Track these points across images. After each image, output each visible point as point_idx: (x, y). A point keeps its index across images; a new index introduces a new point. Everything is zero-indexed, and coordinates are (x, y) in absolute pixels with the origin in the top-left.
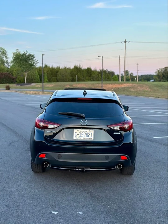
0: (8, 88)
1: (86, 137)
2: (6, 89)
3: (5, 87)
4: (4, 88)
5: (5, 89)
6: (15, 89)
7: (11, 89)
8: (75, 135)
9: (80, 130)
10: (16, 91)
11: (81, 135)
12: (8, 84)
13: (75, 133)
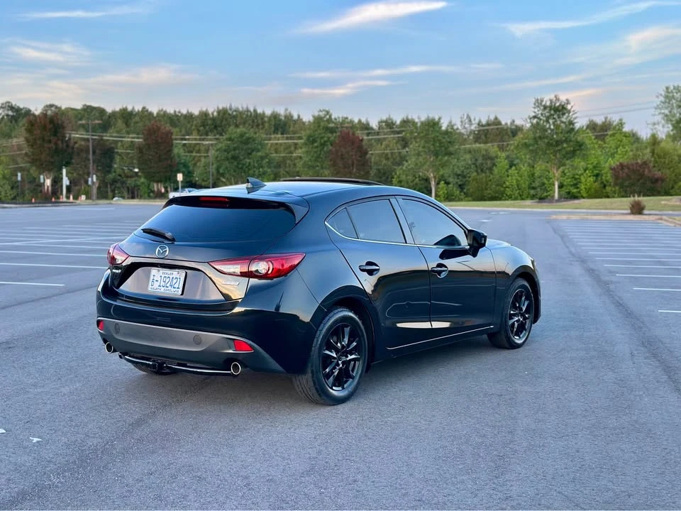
0: (638, 209)
1: (170, 288)
2: (632, 213)
3: (628, 204)
4: (626, 209)
5: (629, 211)
6: (657, 212)
7: (645, 212)
8: (151, 280)
9: (162, 271)
10: (661, 219)
11: (162, 283)
12: (637, 198)
13: (152, 277)
